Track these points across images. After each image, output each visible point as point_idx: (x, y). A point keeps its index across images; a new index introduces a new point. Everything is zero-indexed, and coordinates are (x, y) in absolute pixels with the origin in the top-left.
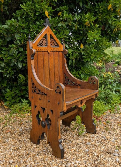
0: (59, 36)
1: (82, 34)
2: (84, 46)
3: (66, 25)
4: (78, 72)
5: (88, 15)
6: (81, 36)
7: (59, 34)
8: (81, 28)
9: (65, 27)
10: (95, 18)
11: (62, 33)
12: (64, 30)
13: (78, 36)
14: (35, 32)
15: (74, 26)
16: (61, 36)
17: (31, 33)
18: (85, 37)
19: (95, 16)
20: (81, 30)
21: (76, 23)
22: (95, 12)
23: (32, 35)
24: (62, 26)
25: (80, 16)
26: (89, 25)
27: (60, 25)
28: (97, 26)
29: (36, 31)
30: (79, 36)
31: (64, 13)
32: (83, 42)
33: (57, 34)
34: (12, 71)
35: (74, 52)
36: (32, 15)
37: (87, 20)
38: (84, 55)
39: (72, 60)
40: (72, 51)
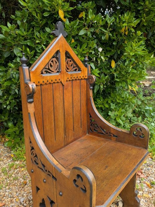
0: (81, 50)
1: (115, 47)
2: (116, 63)
3: (91, 32)
5: (126, 16)
6: (113, 49)
7: (81, 47)
8: (115, 38)
9: (91, 36)
10: (137, 21)
11: (84, 46)
12: (89, 40)
13: (108, 48)
14: (44, 45)
15: (103, 34)
16: (83, 50)
17: (37, 47)
18: (119, 51)
19: (137, 17)
20: (114, 40)
21: (106, 30)
22: (138, 12)
23: (39, 50)
24: (86, 35)
25: (113, 18)
26: (127, 33)
27: (82, 33)
28: (139, 33)
29: (45, 43)
30: (110, 49)
31: (89, 13)
32: (115, 57)
33: (78, 48)
35: (102, 72)
36: (39, 17)
37: (125, 24)
38: (117, 78)
39: (100, 85)
40: (99, 72)
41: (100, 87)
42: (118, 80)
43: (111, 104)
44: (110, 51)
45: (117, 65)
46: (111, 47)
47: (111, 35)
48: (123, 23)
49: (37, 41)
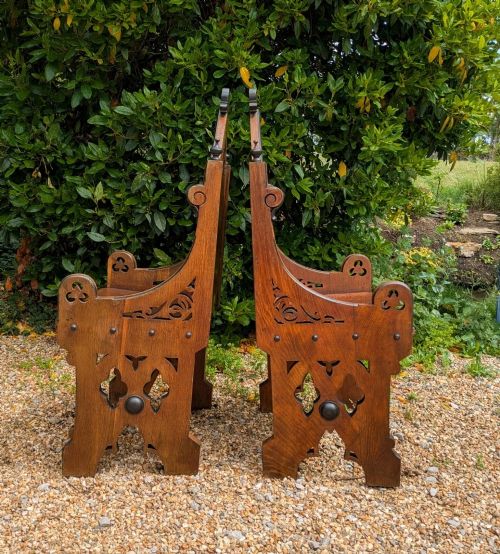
0: (278, 140)
1: (345, 136)
2: (348, 167)
3: (299, 107)
4: (328, 246)
5: (365, 79)
6: (343, 139)
7: (278, 134)
8: (345, 117)
9: (297, 115)
10: (385, 89)
11: (285, 133)
12: (293, 122)
13: (333, 138)
14: (209, 129)
15: (322, 110)
16: (282, 140)
17: (196, 132)
18: (355, 143)
19: (387, 80)
20: (343, 122)
21: (327, 102)
22: (389, 70)
23: (200, 138)
24: (289, 110)
25: (341, 81)
26: (368, 109)
27: (281, 108)
28: (392, 110)
29: (210, 126)
30: (335, 140)
31: (296, 73)
32: (348, 156)
33: (273, 135)
34: (136, 239)
35: (319, 187)
36: (202, 79)
37: (363, 94)
38: (349, 197)
39: (313, 210)
40: (312, 184)
41: (313, 215)
42: (351, 203)
43: (338, 255)
44: (336, 143)
45: (351, 172)
46: (337, 136)
47: (336, 112)
48: (361, 90)
49: (199, 123)
